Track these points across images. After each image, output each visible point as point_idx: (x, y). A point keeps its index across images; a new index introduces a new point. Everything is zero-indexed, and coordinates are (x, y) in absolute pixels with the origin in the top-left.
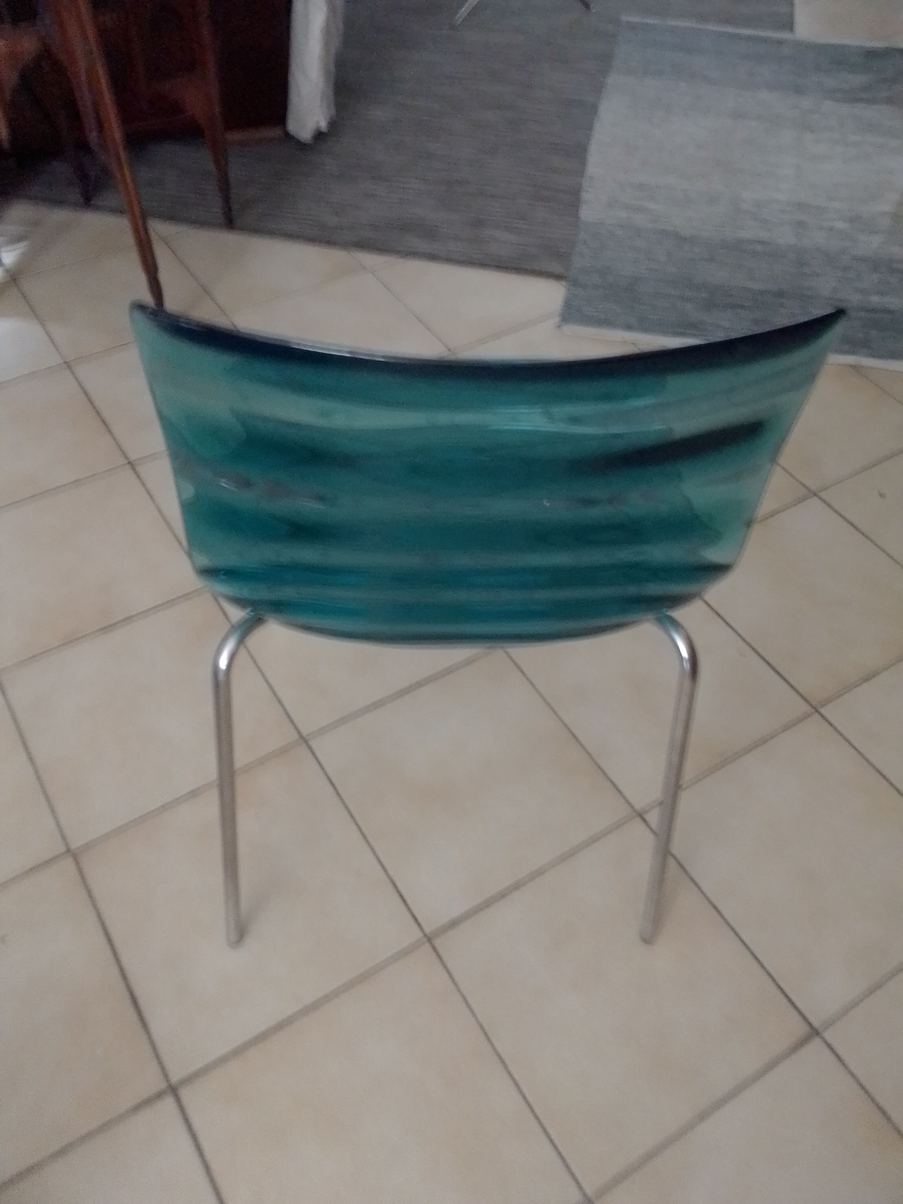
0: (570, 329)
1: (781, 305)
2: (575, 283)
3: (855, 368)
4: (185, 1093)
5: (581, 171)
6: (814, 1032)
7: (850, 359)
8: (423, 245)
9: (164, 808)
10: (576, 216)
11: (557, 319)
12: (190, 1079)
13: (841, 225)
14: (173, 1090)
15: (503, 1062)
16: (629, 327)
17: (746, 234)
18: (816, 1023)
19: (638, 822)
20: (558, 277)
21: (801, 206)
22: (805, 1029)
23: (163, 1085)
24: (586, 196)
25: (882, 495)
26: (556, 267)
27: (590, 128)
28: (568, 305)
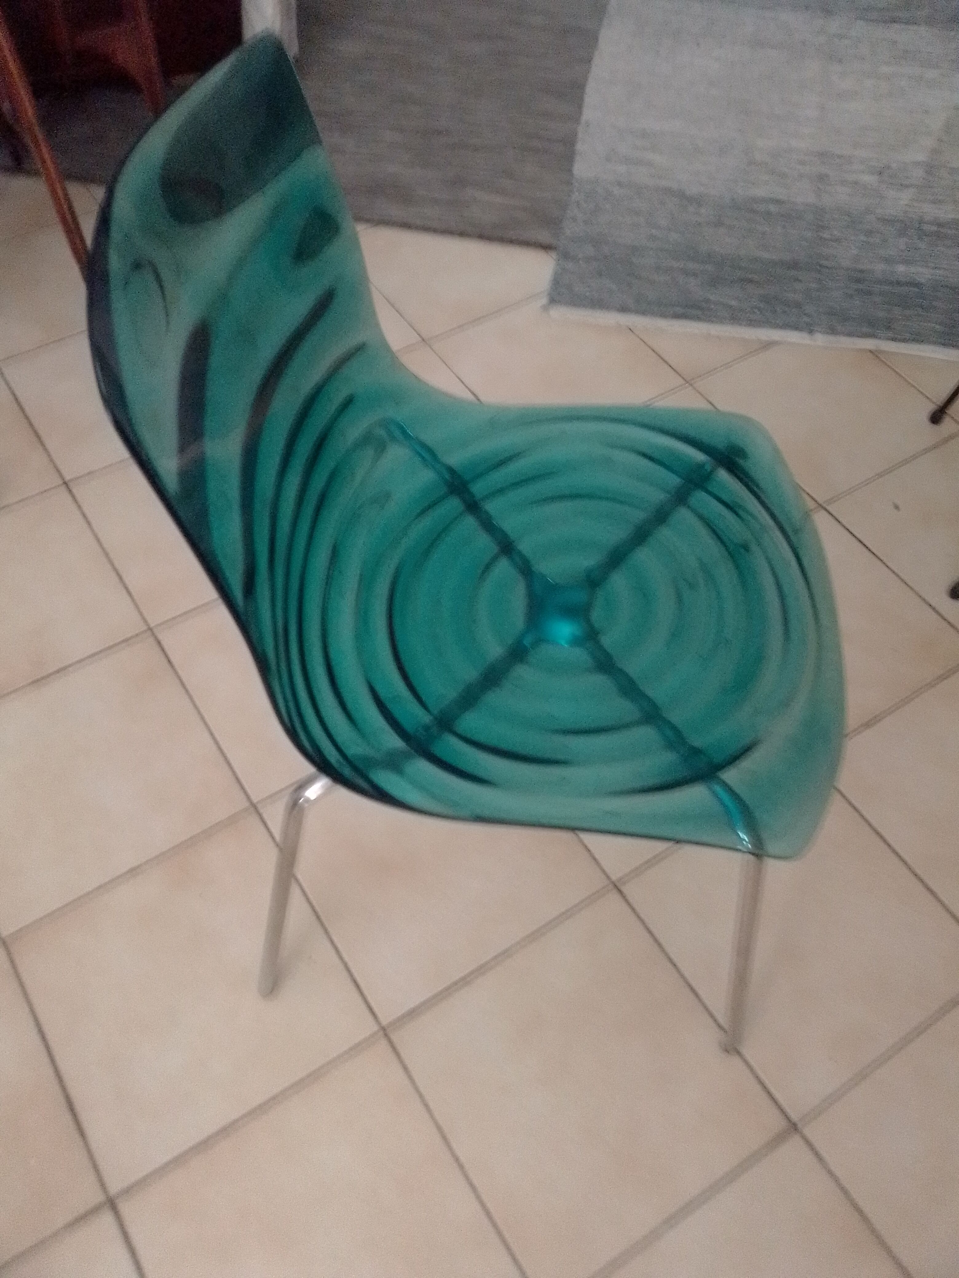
0: (559, 313)
1: (797, 280)
2: (565, 256)
3: (875, 354)
4: (125, 1208)
5: (575, 117)
6: (793, 1127)
7: (869, 344)
8: (396, 211)
9: (102, 888)
10: (570, 171)
11: (544, 301)
12: (128, 1191)
13: (869, 179)
14: (112, 1204)
15: (461, 1167)
16: (623, 309)
17: (760, 192)
18: (794, 1117)
19: (614, 897)
20: (546, 247)
21: (823, 155)
22: (783, 1123)
23: (100, 1198)
24: (579, 147)
25: (897, 507)
26: (544, 236)
27: (589, 61)
28: (557, 282)
